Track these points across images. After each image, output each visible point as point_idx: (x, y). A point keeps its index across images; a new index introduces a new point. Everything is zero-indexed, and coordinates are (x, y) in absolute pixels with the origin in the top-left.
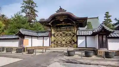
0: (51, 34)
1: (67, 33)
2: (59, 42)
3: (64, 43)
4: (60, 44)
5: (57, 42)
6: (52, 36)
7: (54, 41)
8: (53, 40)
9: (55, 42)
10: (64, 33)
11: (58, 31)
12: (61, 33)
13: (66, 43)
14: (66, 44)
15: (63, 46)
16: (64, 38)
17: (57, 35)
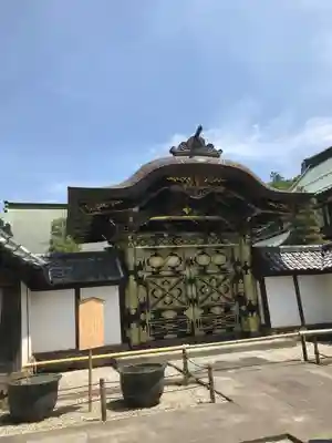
0: (127, 267)
1: (203, 260)
3: (192, 314)
4: (174, 321)
5: (158, 313)
6: (132, 277)
8: (135, 304)
9: (148, 317)
10: (190, 263)
11: (156, 253)
12: (173, 261)
14: (204, 323)
16: (192, 291)
17: (155, 275)
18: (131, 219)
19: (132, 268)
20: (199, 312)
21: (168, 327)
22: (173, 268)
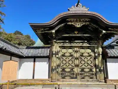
0: (52, 52)
2: (67, 70)
3: (77, 70)
5: (63, 70)
6: (54, 56)
7: (58, 66)
8: (55, 65)
9: (60, 70)
11: (64, 47)
12: (70, 51)
13: (82, 70)
14: (81, 74)
15: (76, 78)
16: (77, 62)
17: (63, 55)
18: (54, 35)
19: (54, 53)
20: (79, 70)
21: (67, 74)
22: (70, 53)
